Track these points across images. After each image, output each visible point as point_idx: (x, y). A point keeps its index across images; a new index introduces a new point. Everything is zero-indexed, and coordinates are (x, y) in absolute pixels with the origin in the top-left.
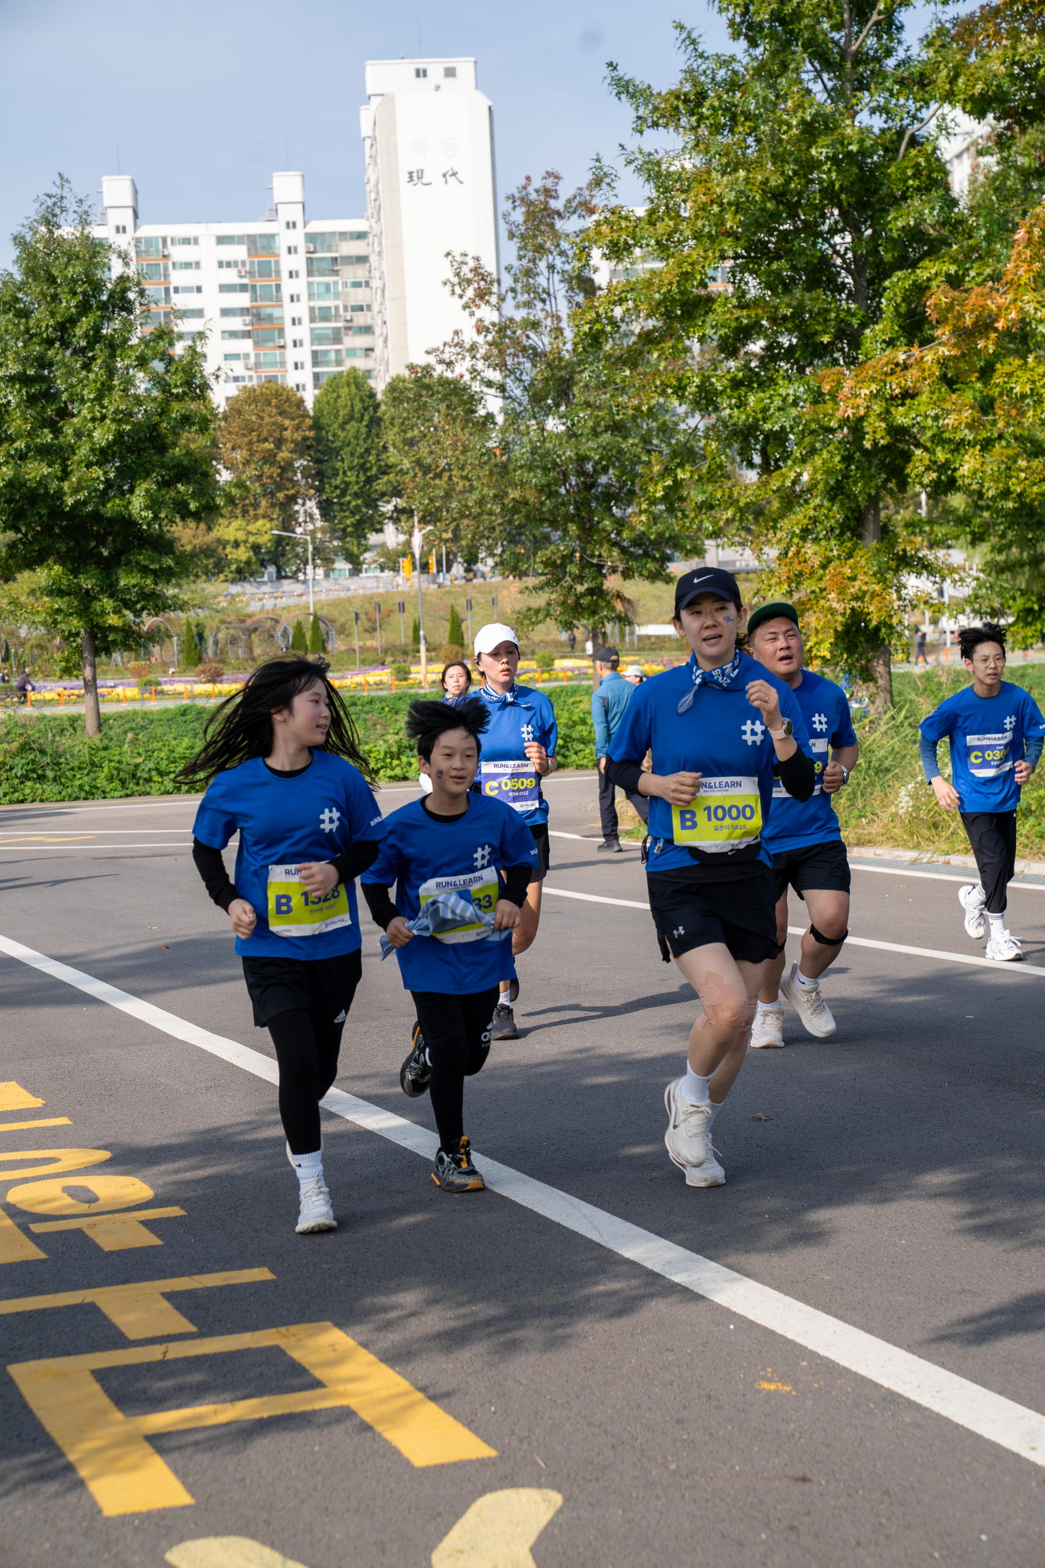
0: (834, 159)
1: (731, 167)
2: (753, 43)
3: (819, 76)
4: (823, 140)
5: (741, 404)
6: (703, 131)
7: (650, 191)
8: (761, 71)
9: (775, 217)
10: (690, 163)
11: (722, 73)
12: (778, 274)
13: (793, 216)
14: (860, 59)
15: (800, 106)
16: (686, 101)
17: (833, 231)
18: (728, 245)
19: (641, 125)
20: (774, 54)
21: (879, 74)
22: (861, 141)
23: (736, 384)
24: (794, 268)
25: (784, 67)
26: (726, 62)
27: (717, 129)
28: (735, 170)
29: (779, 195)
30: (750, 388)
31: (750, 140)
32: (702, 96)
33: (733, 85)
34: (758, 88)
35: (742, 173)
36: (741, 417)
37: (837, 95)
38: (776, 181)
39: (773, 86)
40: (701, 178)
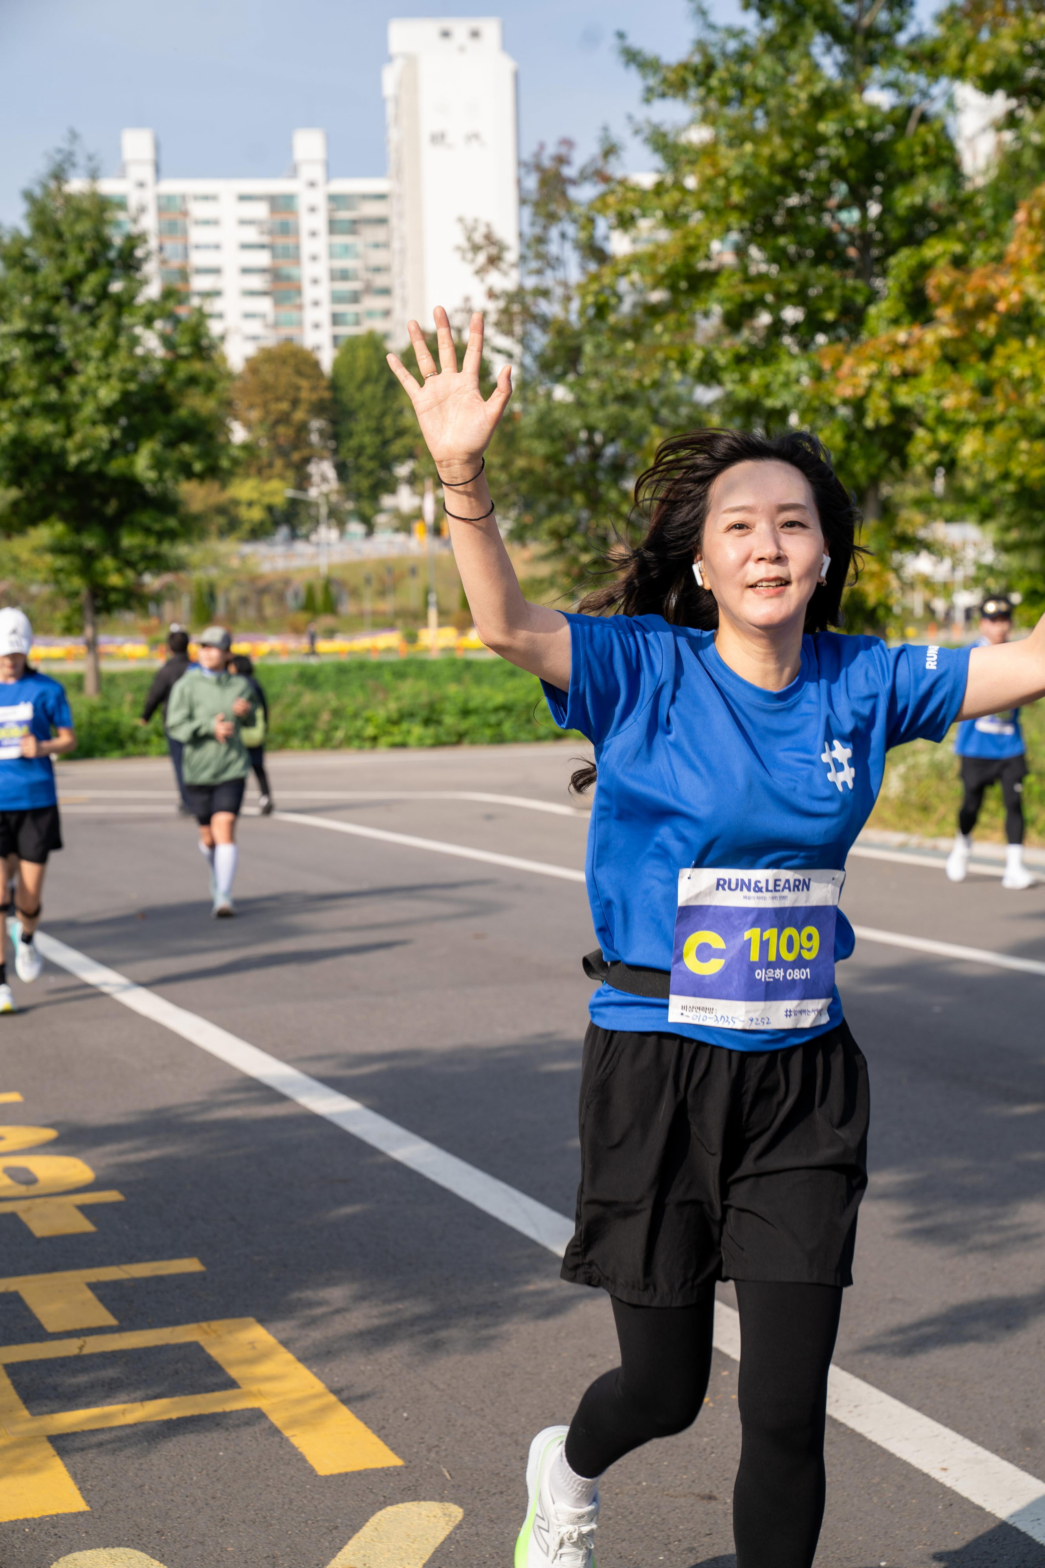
0: (842, 136)
1: (737, 140)
2: (764, 15)
3: (828, 49)
4: (833, 115)
5: (744, 380)
6: (713, 104)
7: (657, 161)
8: (773, 45)
9: (783, 192)
10: (700, 135)
11: (732, 46)
12: (783, 251)
13: (800, 190)
14: (872, 33)
15: (808, 81)
16: (695, 72)
17: (841, 207)
18: (733, 219)
19: (649, 96)
20: (785, 26)
21: (891, 51)
22: (870, 119)
23: (739, 359)
24: (799, 244)
25: (794, 40)
26: (735, 33)
27: (725, 101)
28: (742, 142)
29: (788, 171)
30: (753, 363)
31: (759, 113)
32: (710, 68)
33: (743, 56)
34: (767, 61)
35: (748, 147)
36: (742, 393)
37: (846, 69)
38: (783, 156)
39: (782, 60)
40: (708, 151)
